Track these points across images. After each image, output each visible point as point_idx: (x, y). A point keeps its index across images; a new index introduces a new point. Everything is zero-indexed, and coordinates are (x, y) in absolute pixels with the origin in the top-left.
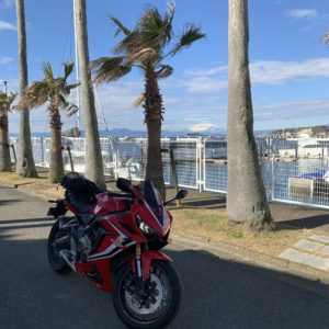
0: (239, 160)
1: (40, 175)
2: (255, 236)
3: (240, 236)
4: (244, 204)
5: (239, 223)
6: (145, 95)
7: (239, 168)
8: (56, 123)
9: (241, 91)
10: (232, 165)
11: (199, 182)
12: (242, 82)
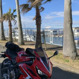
0: (68, 36)
1: (6, 40)
2: (73, 61)
3: (68, 61)
4: (69, 51)
5: (67, 57)
6: (36, 16)
7: (68, 39)
8: (10, 25)
9: (69, 13)
10: (65, 38)
11: (51, 42)
12: (69, 10)
